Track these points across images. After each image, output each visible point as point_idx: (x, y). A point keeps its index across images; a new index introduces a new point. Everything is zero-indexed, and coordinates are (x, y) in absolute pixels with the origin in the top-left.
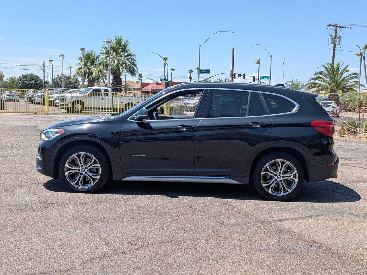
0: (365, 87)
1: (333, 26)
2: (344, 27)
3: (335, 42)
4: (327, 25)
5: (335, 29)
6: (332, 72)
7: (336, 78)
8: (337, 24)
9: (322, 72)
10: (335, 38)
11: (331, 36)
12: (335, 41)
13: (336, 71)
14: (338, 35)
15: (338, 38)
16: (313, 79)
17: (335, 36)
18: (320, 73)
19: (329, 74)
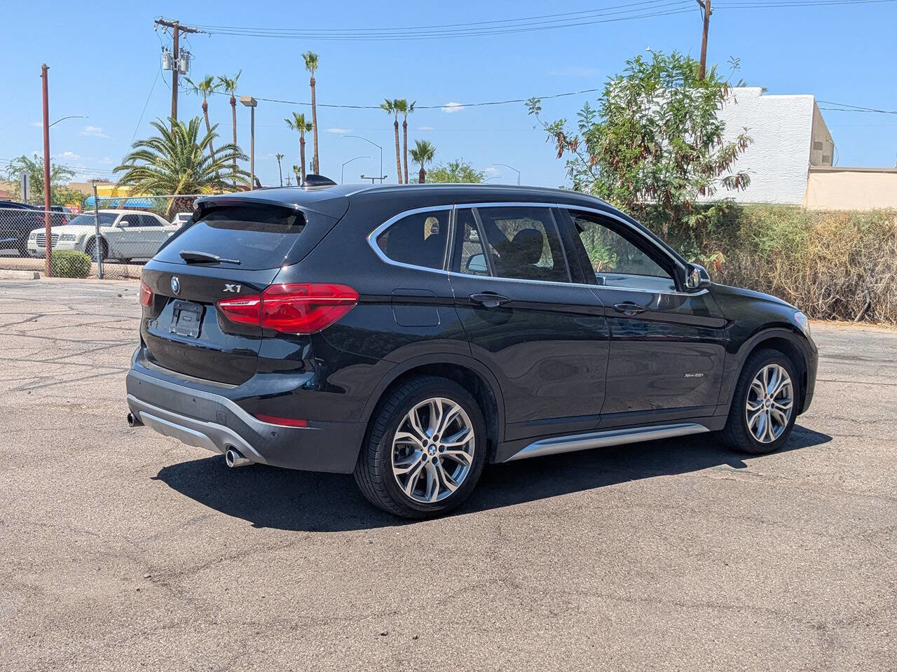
1: (170, 25)
2: (192, 31)
3: (176, 67)
4: (156, 22)
5: (172, 33)
6: (180, 140)
7: (193, 157)
8: (178, 22)
9: (159, 139)
10: (176, 57)
11: (167, 50)
12: (176, 62)
13: (190, 140)
14: (181, 49)
15: (181, 56)
16: (134, 157)
17: (175, 51)
18: (150, 143)
19: (173, 145)
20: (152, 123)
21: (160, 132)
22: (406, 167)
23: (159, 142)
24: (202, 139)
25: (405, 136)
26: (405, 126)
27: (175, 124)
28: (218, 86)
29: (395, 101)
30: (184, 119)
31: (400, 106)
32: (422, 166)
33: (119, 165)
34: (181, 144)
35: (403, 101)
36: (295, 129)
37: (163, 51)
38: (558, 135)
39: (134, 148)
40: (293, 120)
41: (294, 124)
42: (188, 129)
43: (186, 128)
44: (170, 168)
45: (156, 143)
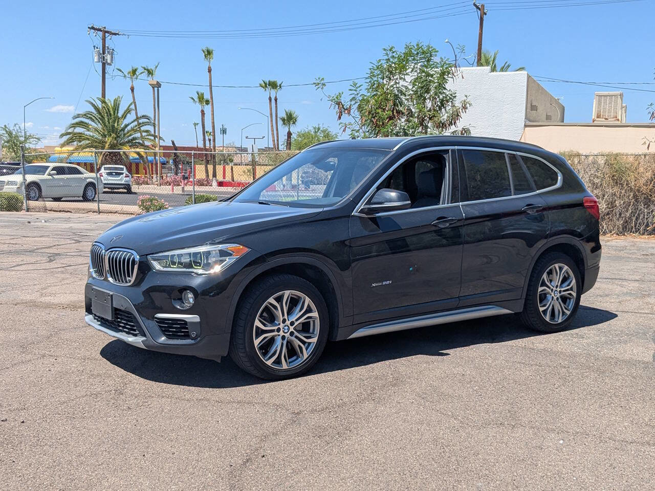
0: (164, 141)
1: (99, 30)
2: (115, 34)
3: (104, 60)
4: (89, 28)
5: (101, 36)
6: (107, 113)
7: (116, 125)
8: (105, 28)
9: (91, 112)
10: (104, 53)
11: (97, 48)
12: (104, 57)
13: (114, 112)
14: (108, 47)
15: (108, 52)
16: (74, 126)
17: (103, 48)
18: (85, 116)
19: (102, 116)
20: (86, 101)
21: (93, 108)
22: (277, 130)
23: (92, 115)
24: (123, 112)
25: (276, 107)
26: (276, 100)
27: (104, 102)
28: (142, 73)
29: (269, 81)
30: (110, 98)
31: (273, 85)
32: (289, 129)
33: (63, 132)
34: (107, 116)
35: (274, 82)
36: (198, 104)
37: (95, 49)
38: (338, 103)
39: (74, 119)
40: (196, 97)
41: (197, 100)
42: (113, 105)
43: (111, 104)
44: (100, 133)
45: (90, 116)
